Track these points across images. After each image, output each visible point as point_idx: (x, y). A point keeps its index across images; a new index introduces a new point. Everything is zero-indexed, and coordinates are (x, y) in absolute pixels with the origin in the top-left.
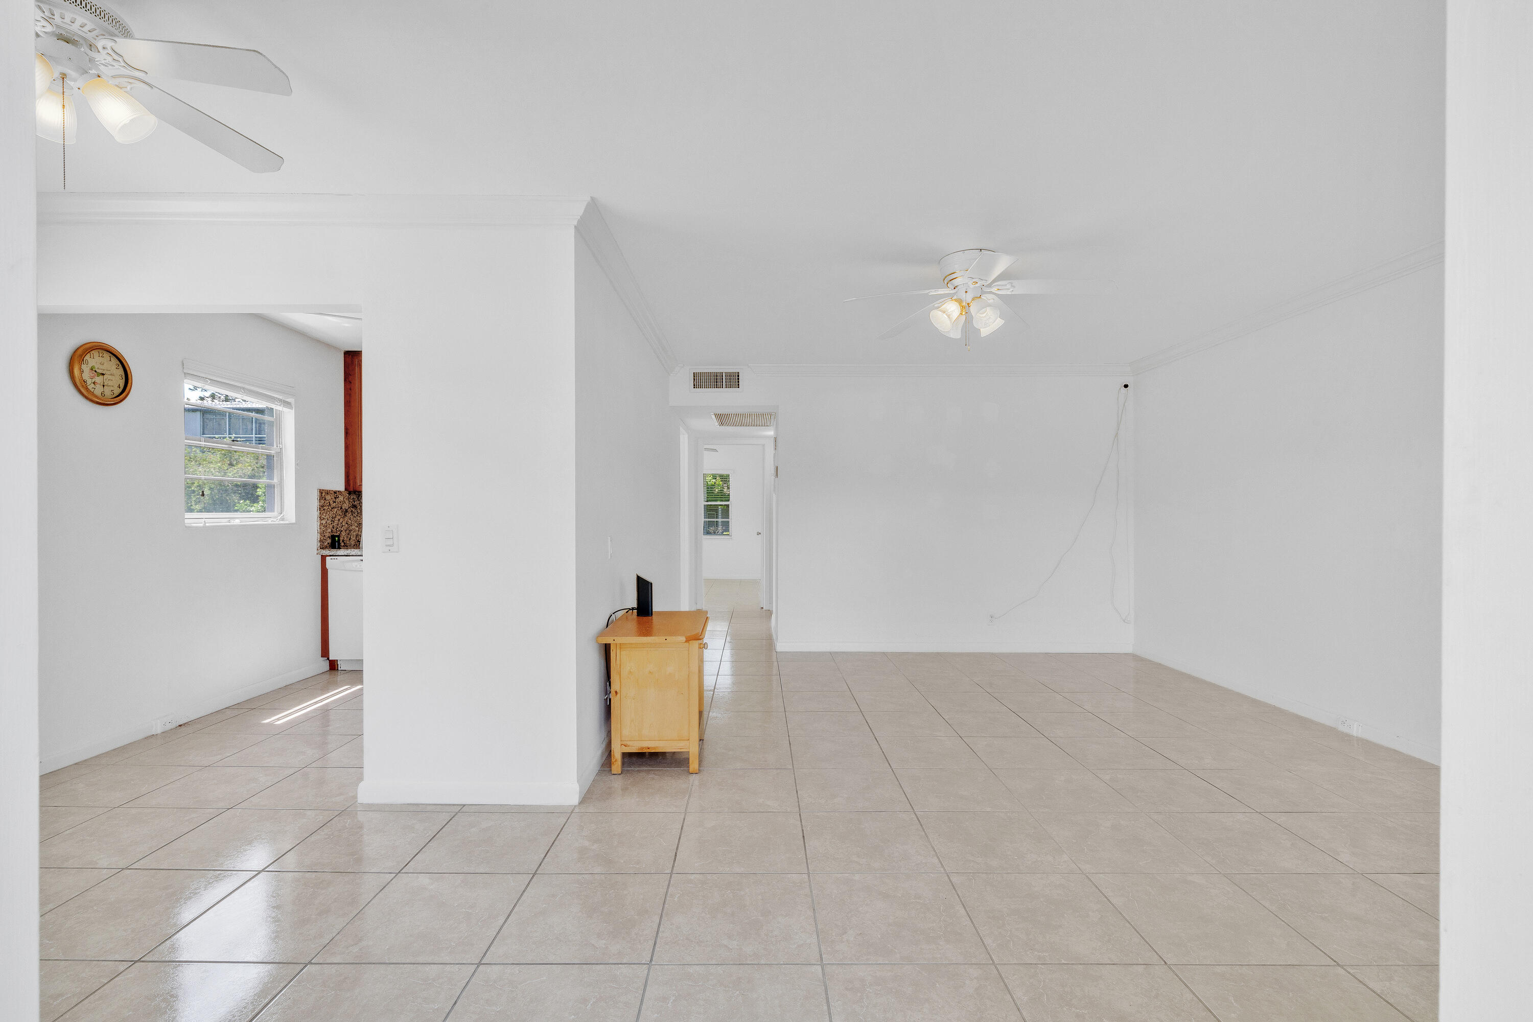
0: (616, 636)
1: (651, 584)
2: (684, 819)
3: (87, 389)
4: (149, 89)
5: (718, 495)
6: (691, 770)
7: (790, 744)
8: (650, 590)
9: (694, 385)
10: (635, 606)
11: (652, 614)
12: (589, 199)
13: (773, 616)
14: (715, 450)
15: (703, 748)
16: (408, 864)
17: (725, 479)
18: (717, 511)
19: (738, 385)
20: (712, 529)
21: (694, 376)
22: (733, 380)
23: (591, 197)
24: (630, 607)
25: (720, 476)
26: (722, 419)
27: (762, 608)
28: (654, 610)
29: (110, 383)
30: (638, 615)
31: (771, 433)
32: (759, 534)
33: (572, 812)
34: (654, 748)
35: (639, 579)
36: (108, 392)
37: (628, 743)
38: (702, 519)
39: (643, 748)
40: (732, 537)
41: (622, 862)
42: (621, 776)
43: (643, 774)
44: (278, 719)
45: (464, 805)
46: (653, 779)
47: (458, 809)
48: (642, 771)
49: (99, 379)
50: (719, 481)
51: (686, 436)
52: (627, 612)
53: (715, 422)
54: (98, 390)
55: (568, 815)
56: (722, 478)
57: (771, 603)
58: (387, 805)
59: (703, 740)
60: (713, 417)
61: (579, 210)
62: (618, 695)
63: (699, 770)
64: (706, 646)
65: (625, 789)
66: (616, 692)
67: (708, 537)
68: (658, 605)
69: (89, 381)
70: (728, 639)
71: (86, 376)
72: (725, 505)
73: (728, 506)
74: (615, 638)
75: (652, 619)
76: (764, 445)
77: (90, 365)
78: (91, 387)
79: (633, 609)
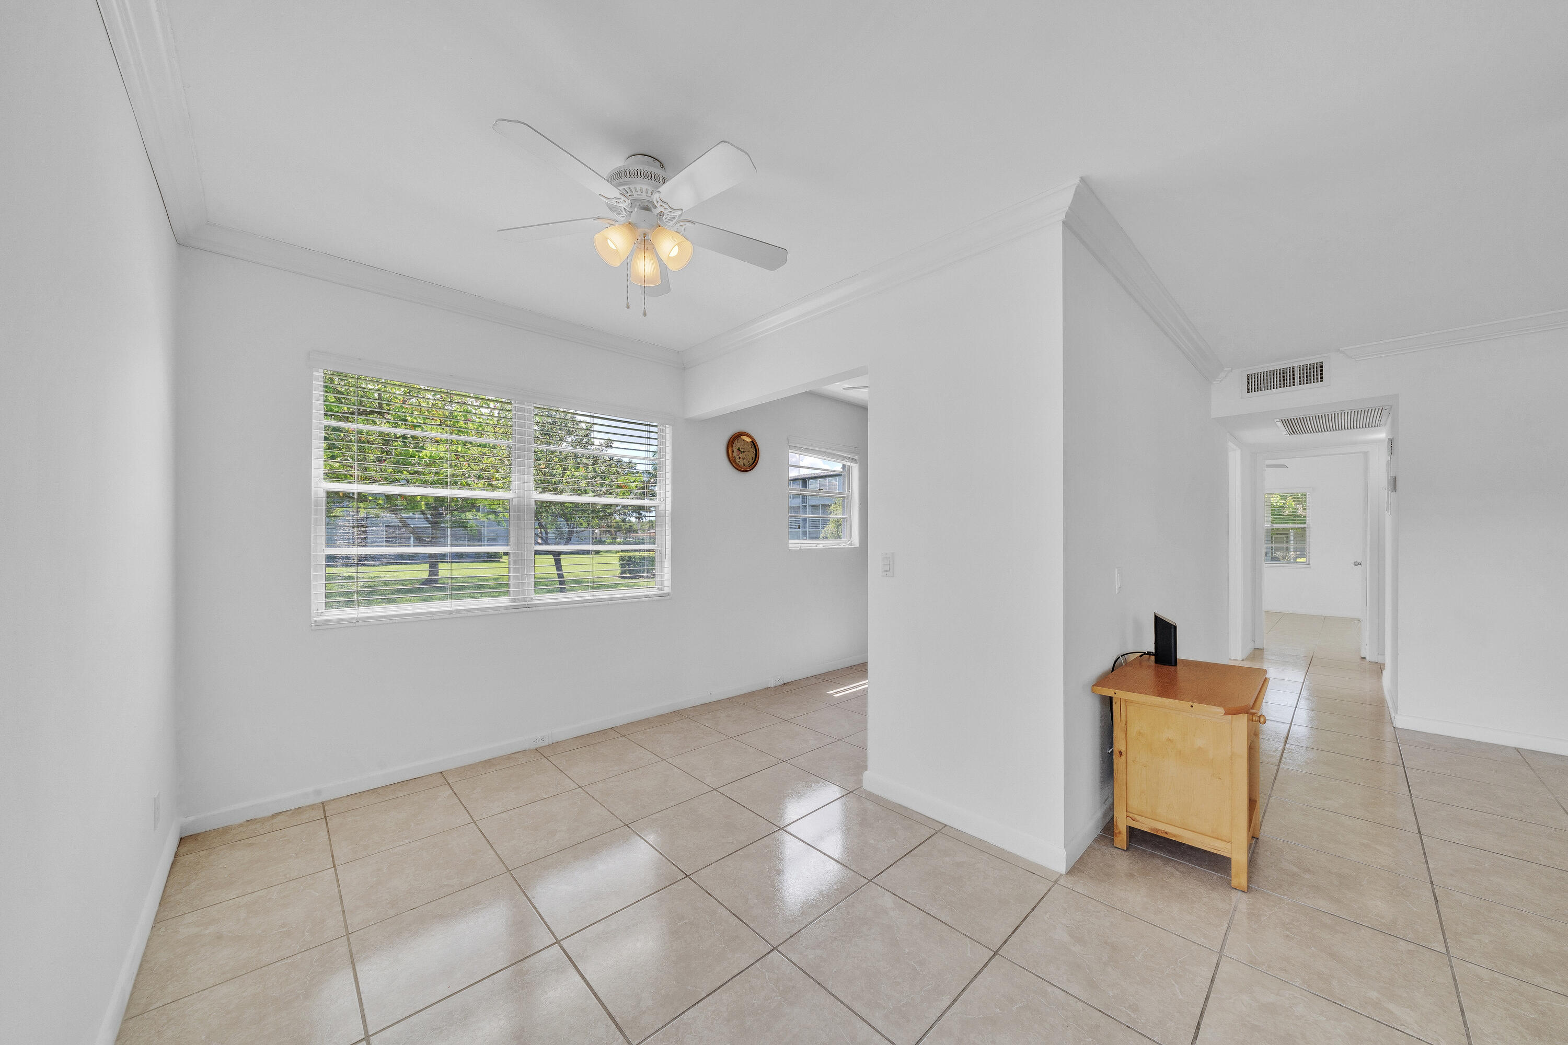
0: (1119, 689)
1: (1175, 627)
2: (1218, 965)
3: (736, 463)
4: (691, 225)
5: (1289, 518)
6: (1234, 883)
7: (1436, 901)
8: (1173, 634)
9: (1248, 389)
10: (1152, 649)
11: (1176, 664)
12: (1078, 180)
13: (1387, 674)
14: (1284, 466)
15: (1258, 854)
16: (881, 873)
17: (1300, 499)
18: (1287, 535)
19: (1321, 378)
20: (1279, 554)
21: (1248, 379)
22: (1314, 373)
23: (1082, 179)
24: (1146, 651)
25: (1292, 496)
26: (1294, 425)
27: (1365, 658)
28: (1180, 656)
29: (748, 457)
30: (1157, 661)
31: (1382, 435)
32: (1356, 564)
33: (1056, 882)
34: (1175, 836)
35: (1158, 621)
36: (746, 463)
37: (1138, 818)
38: (1263, 547)
39: (1156, 830)
40: (1311, 565)
41: (1111, 994)
42: (1127, 853)
43: (1158, 862)
44: (837, 693)
45: (946, 825)
46: (1172, 875)
47: (939, 827)
48: (1159, 857)
49: (741, 456)
50: (1290, 501)
51: (1238, 452)
52: (1141, 656)
53: (1283, 431)
54: (741, 463)
55: (1051, 884)
56: (1295, 498)
57: (1382, 651)
58: (883, 799)
59: (1257, 839)
60: (1280, 424)
61: (1066, 199)
62: (1123, 757)
63: (1248, 886)
64: (1262, 720)
65: (1131, 876)
66: (1120, 752)
67: (1275, 564)
68: (1184, 652)
69: (737, 457)
70: (1304, 693)
71: (735, 454)
72: (1299, 528)
73: (1304, 529)
74: (1117, 691)
75: (1176, 671)
76: (1366, 454)
77: (737, 447)
78: (737, 461)
79: (1149, 653)
